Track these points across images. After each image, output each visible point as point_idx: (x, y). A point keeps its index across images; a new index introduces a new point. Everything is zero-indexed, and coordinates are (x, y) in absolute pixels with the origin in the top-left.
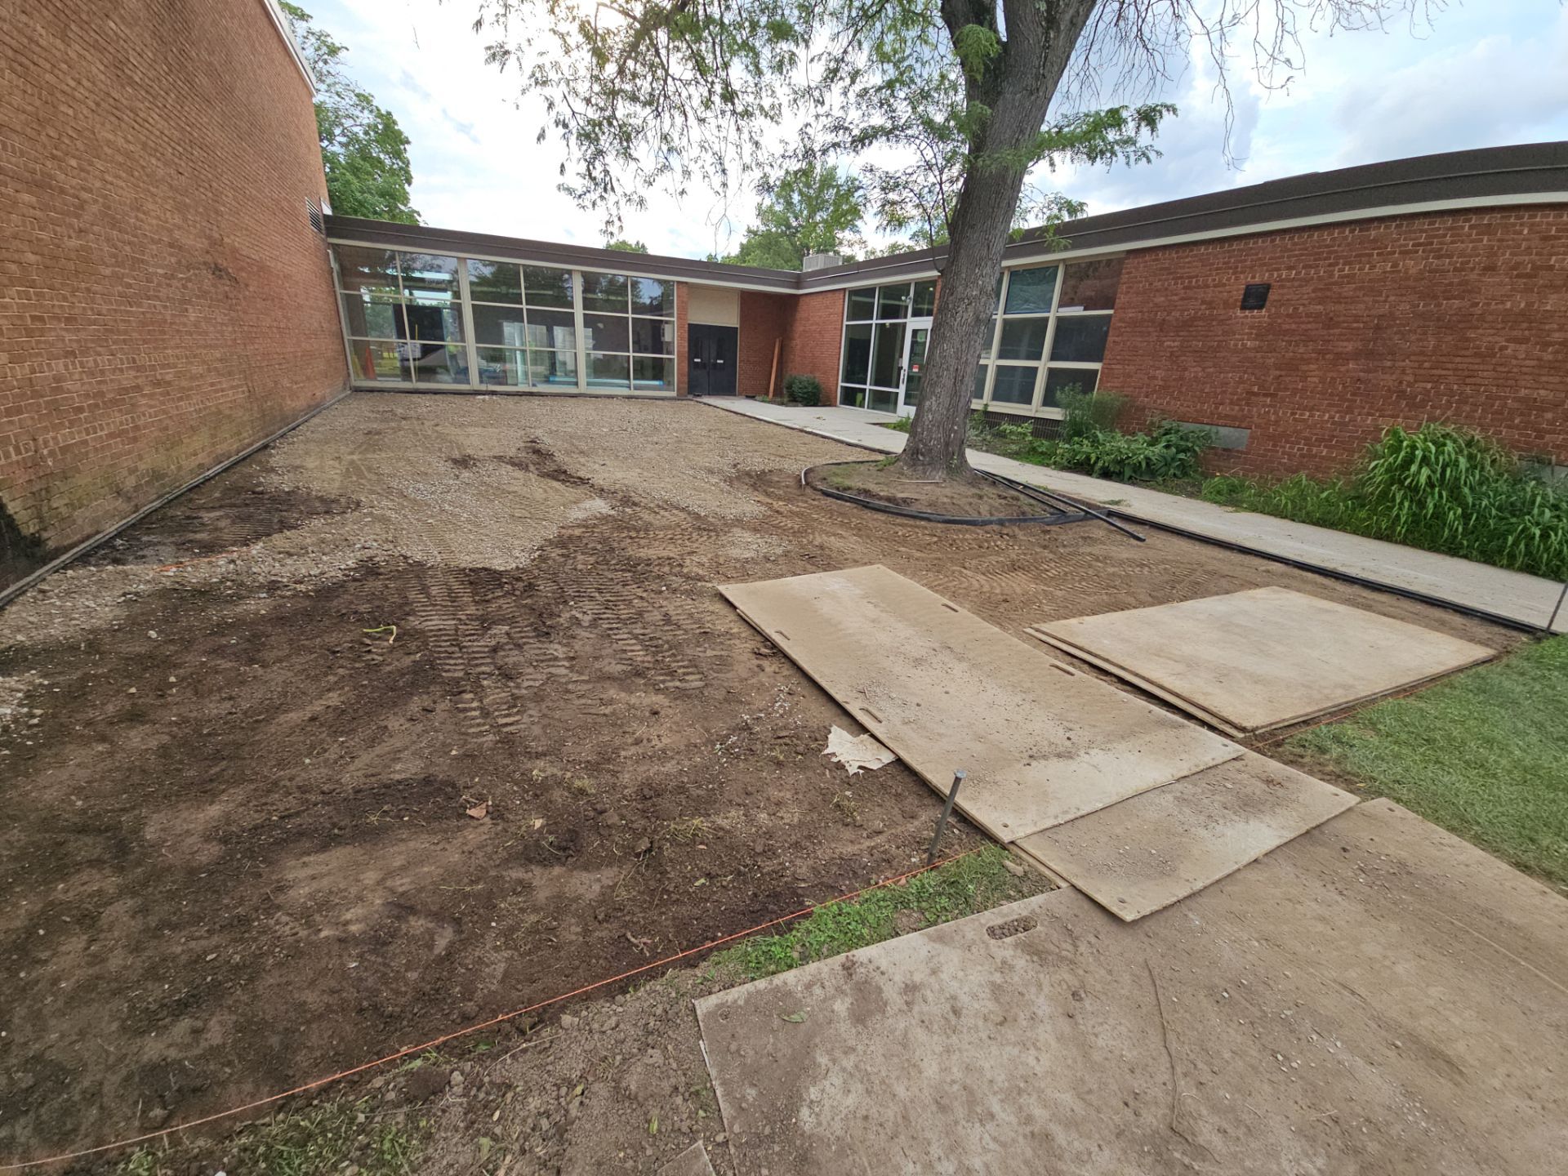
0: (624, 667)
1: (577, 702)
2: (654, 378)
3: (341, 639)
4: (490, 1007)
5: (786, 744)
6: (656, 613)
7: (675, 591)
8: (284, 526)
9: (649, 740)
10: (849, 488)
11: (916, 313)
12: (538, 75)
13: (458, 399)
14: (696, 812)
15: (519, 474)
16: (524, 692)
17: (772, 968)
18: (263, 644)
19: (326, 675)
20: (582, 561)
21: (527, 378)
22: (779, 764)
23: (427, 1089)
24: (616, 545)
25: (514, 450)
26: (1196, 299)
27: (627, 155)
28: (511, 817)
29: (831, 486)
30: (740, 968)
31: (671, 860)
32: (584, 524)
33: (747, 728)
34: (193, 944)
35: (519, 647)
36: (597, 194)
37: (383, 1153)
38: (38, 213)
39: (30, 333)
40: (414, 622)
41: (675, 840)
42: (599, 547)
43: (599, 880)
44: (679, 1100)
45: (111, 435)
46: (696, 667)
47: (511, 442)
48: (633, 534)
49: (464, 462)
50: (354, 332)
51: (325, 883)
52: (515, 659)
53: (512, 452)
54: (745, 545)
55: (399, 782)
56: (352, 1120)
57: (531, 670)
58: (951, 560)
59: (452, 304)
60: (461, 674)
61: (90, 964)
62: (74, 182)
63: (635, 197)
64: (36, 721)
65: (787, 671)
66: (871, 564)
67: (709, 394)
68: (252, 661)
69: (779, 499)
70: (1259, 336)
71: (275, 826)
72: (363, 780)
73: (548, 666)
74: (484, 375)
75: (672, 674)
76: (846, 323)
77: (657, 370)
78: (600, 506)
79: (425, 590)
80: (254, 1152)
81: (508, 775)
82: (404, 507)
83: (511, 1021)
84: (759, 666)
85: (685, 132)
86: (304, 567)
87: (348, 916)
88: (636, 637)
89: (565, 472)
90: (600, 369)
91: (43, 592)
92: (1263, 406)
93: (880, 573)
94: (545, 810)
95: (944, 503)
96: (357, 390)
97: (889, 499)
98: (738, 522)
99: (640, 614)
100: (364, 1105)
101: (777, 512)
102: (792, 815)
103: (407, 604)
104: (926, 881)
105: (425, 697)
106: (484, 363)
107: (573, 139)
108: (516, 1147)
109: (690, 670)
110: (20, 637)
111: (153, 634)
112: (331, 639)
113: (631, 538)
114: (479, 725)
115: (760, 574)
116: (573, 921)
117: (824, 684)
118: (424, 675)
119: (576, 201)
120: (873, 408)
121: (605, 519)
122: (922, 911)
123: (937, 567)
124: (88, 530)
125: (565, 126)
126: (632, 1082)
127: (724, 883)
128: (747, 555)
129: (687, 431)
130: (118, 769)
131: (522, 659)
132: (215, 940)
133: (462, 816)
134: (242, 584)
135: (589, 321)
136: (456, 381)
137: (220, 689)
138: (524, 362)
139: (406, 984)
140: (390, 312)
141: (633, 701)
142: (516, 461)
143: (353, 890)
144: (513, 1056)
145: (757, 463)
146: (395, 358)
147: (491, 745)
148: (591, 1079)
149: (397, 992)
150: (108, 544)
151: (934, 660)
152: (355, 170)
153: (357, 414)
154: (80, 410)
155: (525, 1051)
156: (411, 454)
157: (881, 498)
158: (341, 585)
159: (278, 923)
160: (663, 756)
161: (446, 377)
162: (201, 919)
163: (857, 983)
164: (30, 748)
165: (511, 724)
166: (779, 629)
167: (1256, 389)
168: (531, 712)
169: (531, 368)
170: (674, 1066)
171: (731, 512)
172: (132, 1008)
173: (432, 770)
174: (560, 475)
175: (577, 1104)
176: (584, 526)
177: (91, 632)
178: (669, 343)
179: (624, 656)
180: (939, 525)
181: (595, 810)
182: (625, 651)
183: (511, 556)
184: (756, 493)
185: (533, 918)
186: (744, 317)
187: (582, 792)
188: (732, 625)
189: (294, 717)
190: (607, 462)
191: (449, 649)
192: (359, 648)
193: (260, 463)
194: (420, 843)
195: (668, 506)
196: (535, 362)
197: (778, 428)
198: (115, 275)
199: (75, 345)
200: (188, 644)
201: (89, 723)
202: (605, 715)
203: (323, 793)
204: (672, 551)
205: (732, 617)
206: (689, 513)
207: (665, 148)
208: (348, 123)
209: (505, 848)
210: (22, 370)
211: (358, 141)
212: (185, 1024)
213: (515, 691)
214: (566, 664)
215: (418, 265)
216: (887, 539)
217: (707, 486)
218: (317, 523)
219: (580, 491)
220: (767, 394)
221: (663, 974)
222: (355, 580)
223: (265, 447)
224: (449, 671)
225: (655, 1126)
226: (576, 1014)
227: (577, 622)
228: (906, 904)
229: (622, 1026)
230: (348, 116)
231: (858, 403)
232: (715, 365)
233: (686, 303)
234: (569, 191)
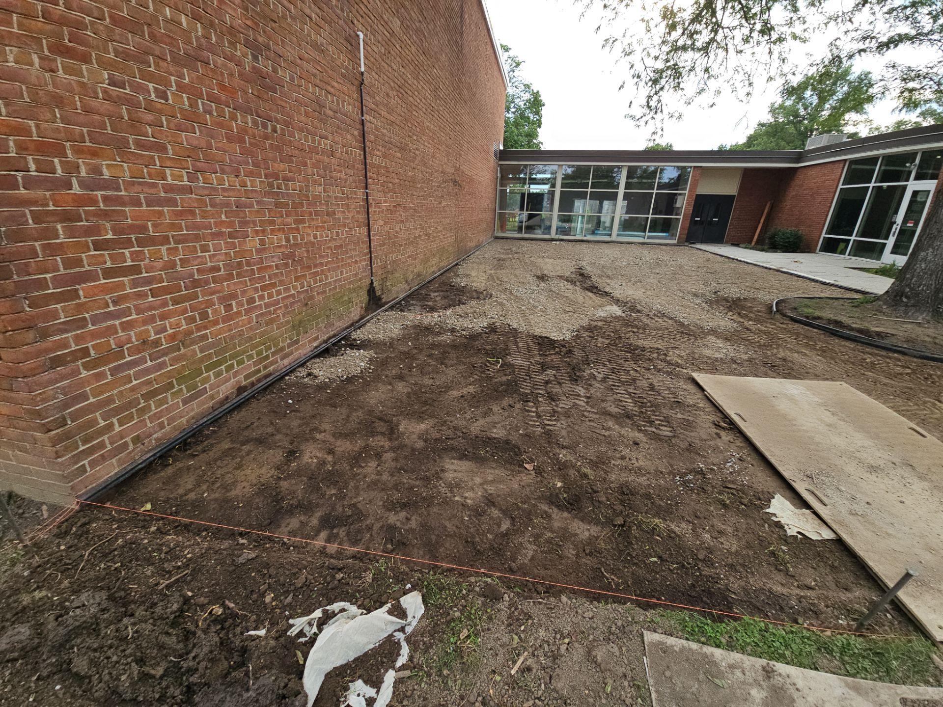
0: (620, 411)
1: (588, 423)
2: (662, 231)
3: (478, 360)
4: (523, 570)
5: (733, 494)
6: (644, 382)
7: (659, 371)
8: (460, 303)
9: (630, 459)
10: (819, 318)
11: (919, 177)
12: (627, 50)
13: (543, 244)
14: (657, 515)
15: (571, 287)
16: (560, 409)
17: (703, 639)
18: (447, 357)
19: (470, 377)
20: (601, 342)
21: (582, 232)
22: (725, 506)
23: (492, 596)
24: (623, 335)
25: (569, 273)
27: (677, 87)
28: (545, 476)
29: (801, 315)
30: (679, 628)
31: (636, 537)
32: (604, 320)
33: (701, 473)
34: (410, 481)
35: (560, 384)
36: (650, 116)
37: (471, 614)
38: (401, 162)
39: (391, 213)
40: (509, 359)
41: (640, 526)
42: (612, 335)
43: (589, 530)
44: (626, 684)
45: (409, 257)
46: (668, 422)
47: (568, 268)
48: (634, 330)
49: (542, 278)
50: (500, 209)
51: (460, 475)
52: (557, 390)
53: (568, 274)
54: (717, 349)
55: (495, 438)
56: (461, 591)
57: (564, 398)
58: (925, 393)
59: (549, 191)
60: (529, 392)
61: (377, 475)
62: (415, 146)
63: (677, 115)
64: (371, 371)
65: (739, 442)
66: (833, 380)
67: (703, 242)
68: (442, 363)
69: (750, 319)
71: (443, 441)
72: (479, 432)
73: (575, 399)
74: (560, 230)
75: (651, 423)
76: (840, 186)
77: (666, 226)
78: (616, 310)
79: (516, 344)
80: (423, 582)
81: (546, 452)
82: (511, 299)
83: (533, 583)
84: (717, 434)
85: (724, 63)
86: (466, 323)
87: (467, 495)
88: (629, 394)
89: (597, 288)
90: (627, 225)
91: (378, 319)
93: (844, 390)
94: (564, 478)
95: (925, 342)
96: (497, 238)
97: (860, 331)
98: (714, 332)
99: (634, 380)
100: (465, 587)
101: (747, 329)
102: (731, 544)
103: (507, 349)
104: (852, 642)
105: (511, 399)
106: (560, 224)
107: (642, 84)
108: (530, 650)
109: (664, 423)
110: (370, 336)
111: (410, 344)
112: (474, 360)
113: (633, 332)
114: (534, 421)
115: (726, 371)
116: (571, 546)
117: (773, 461)
118: (511, 388)
119: (635, 123)
120: (855, 256)
121: (617, 318)
122: (844, 663)
123: (908, 395)
125: (639, 77)
126: (600, 654)
127: (671, 568)
128: (718, 355)
129: (681, 267)
130: (393, 398)
131: (561, 391)
132: (418, 483)
133: (521, 466)
134: (442, 327)
135: (626, 196)
136: (543, 233)
137: (429, 373)
138: (582, 223)
139: (487, 539)
140: (518, 197)
141: (623, 432)
142: (570, 279)
143: (470, 484)
144: (534, 602)
145: (735, 292)
146: (515, 221)
147: (539, 433)
148: (574, 639)
149: (482, 540)
150: (399, 303)
151: (892, 472)
152: (517, 124)
153: (495, 250)
154: (401, 245)
155: (540, 603)
156: (518, 272)
157: (852, 329)
158: (480, 334)
159: (440, 485)
160: (638, 471)
161: (539, 231)
162: (414, 472)
163: (773, 685)
164: (368, 381)
165: (551, 425)
166: (738, 412)
168: (562, 422)
169: (585, 226)
170: (626, 662)
171: (708, 324)
172: (388, 499)
173: (510, 437)
174: (594, 289)
175: (565, 648)
176: (604, 321)
177: (391, 339)
178: (678, 208)
179: (620, 403)
180: (915, 360)
181: (592, 489)
182: (621, 401)
183: (561, 332)
184: (730, 313)
185: (550, 535)
186: (742, 188)
187: (586, 476)
188: (699, 401)
189: (455, 393)
190: (624, 284)
191: (524, 377)
192: (484, 368)
193: (454, 272)
194: (501, 472)
195: (661, 315)
196: (588, 222)
197: (756, 268)
198: (422, 188)
200: (421, 350)
201: (386, 376)
202: (604, 435)
203: (463, 433)
204: (661, 345)
205: (700, 395)
206: (676, 322)
207: (707, 75)
208: (517, 101)
209: (541, 491)
210: (387, 228)
211: (520, 109)
212: (403, 514)
213: (555, 408)
214: (585, 400)
215: (535, 172)
216: (853, 363)
217: (692, 305)
218: (473, 303)
219: (604, 300)
220: (750, 242)
221: (625, 604)
222: (486, 333)
223: (457, 264)
224: (523, 388)
225: (609, 689)
226: (569, 598)
227: (595, 378)
228: (830, 652)
229: (595, 620)
230: (518, 97)
231: (839, 250)
232: (711, 222)
233: (698, 180)
234: (632, 117)
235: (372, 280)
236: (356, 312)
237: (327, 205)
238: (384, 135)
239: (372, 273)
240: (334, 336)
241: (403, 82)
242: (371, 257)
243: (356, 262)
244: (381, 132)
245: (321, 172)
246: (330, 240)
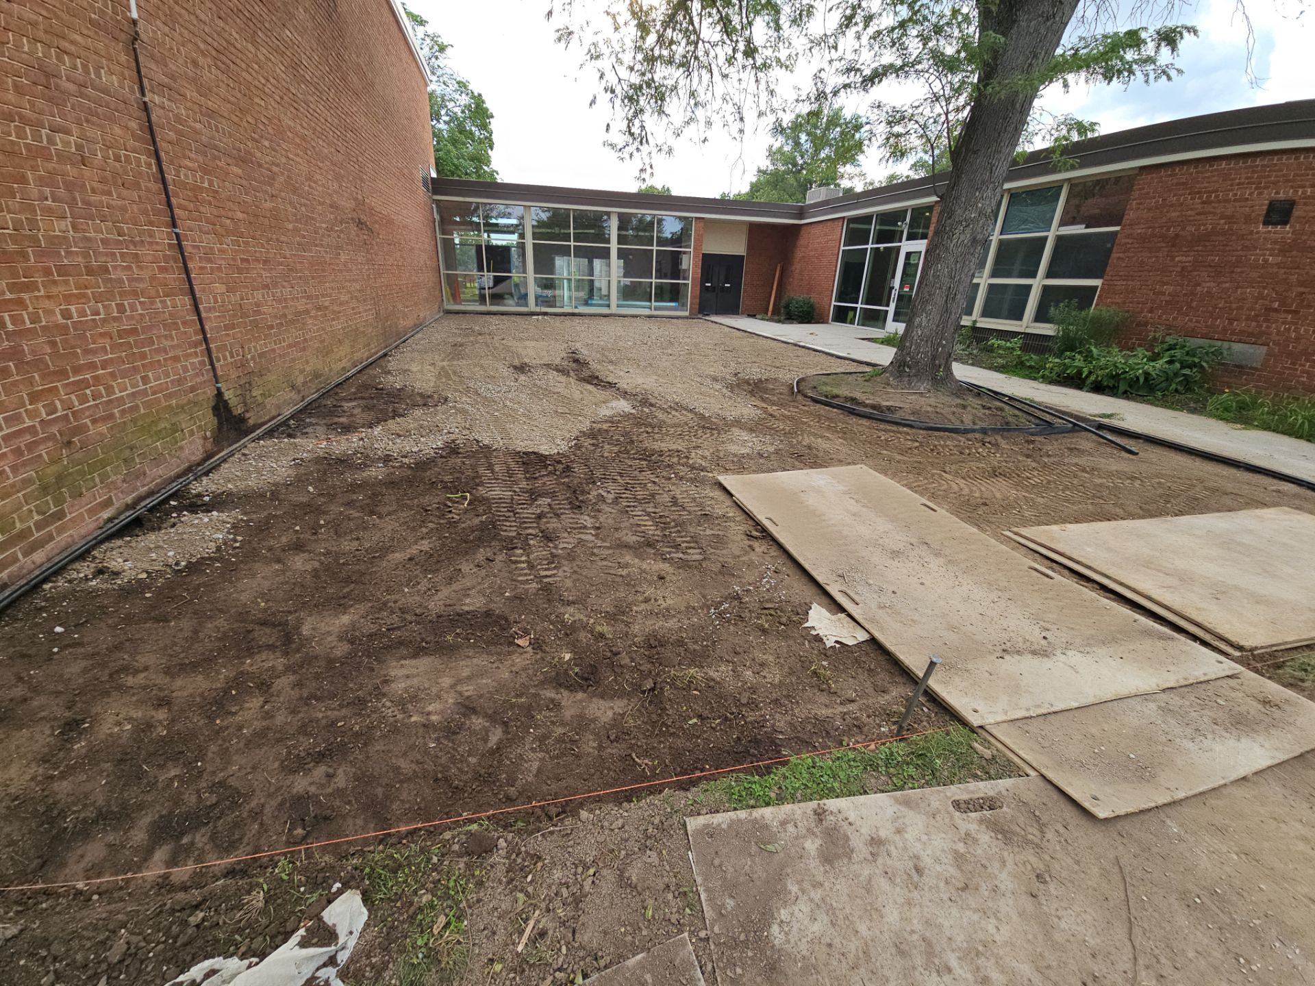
0: (638, 539)
1: (600, 563)
2: (671, 300)
3: (431, 500)
4: (527, 794)
5: (771, 615)
6: (665, 495)
7: (681, 479)
8: (396, 414)
9: (656, 600)
10: (837, 396)
11: (911, 237)
12: (593, 51)
13: (518, 319)
14: (692, 663)
15: (562, 378)
16: (560, 551)
17: (752, 802)
18: (380, 501)
19: (421, 527)
20: (608, 450)
21: (571, 302)
22: (764, 631)
23: (480, 849)
24: (635, 438)
25: (559, 359)
26: (1214, 214)
27: (661, 112)
28: (547, 649)
29: (821, 394)
30: (725, 798)
31: (670, 700)
32: (610, 420)
33: (738, 598)
34: (329, 713)
35: (558, 515)
36: (635, 146)
37: (449, 889)
39: (240, 271)
40: (482, 491)
41: (674, 684)
42: (622, 439)
43: (612, 708)
44: (670, 896)
45: (290, 346)
46: (696, 542)
47: (557, 353)
48: (649, 430)
49: (521, 368)
50: (447, 268)
51: (415, 681)
52: (555, 525)
53: (557, 361)
54: (742, 443)
55: (468, 612)
56: (429, 860)
57: (566, 535)
58: (932, 464)
59: (518, 243)
60: (514, 534)
61: (264, 718)
62: (268, 159)
63: (665, 148)
64: (238, 545)
65: (774, 552)
66: (855, 464)
67: (717, 313)
68: (372, 513)
69: (774, 404)
70: (1282, 252)
71: (383, 635)
72: (443, 608)
73: (579, 533)
74: (540, 300)
75: (677, 547)
76: (842, 248)
77: (674, 294)
78: (623, 406)
79: (490, 467)
80: (362, 871)
81: (546, 616)
82: (477, 403)
83: (542, 807)
84: (750, 546)
85: (710, 88)
86: (408, 446)
87: (430, 708)
88: (648, 514)
89: (597, 377)
90: (629, 293)
91: (244, 455)
92: (1283, 323)
93: (863, 473)
94: (574, 646)
95: (928, 412)
96: (448, 312)
97: (873, 407)
98: (737, 423)
99: (653, 495)
100: (437, 851)
101: (771, 415)
102: (774, 675)
103: (477, 477)
104: (895, 750)
105: (488, 549)
106: (539, 290)
107: (618, 102)
108: (543, 906)
109: (692, 545)
110: (230, 486)
111: (311, 489)
112: (425, 500)
113: (647, 433)
114: (526, 575)
115: (754, 468)
116: (591, 737)
117: (807, 566)
118: (488, 533)
119: (617, 154)
120: (863, 325)
121: (627, 416)
122: (890, 776)
123: (918, 470)
124: (274, 413)
125: (613, 91)
126: (634, 874)
127: (713, 725)
128: (744, 451)
129: (696, 345)
130: (287, 583)
131: (559, 526)
132: (344, 712)
133: (511, 643)
134: (367, 456)
135: (622, 254)
136: (518, 305)
137: (351, 531)
138: (570, 289)
139: (468, 766)
140: (473, 252)
141: (644, 566)
142: (561, 368)
143: (434, 690)
144: (543, 835)
145: (755, 372)
146: (475, 287)
147: (534, 591)
148: (601, 865)
149: (460, 770)
150: (285, 423)
151: (911, 554)
152: (454, 142)
153: (447, 331)
154: (271, 327)
155: (552, 833)
156: (484, 362)
157: (866, 406)
158: (432, 461)
159: (384, 706)
160: (667, 614)
161: (511, 302)
162: (335, 696)
163: (827, 828)
164: (233, 563)
165: (550, 576)
166: (769, 516)
167: (1276, 305)
168: (565, 568)
169: (574, 294)
170: (667, 868)
171: (730, 414)
172: (289, 753)
173: (492, 606)
174: (594, 380)
175: (590, 882)
176: (610, 422)
177: (274, 485)
178: (685, 271)
179: (638, 529)
180: (921, 432)
181: (611, 651)
182: (639, 525)
183: (554, 443)
184: (753, 399)
185: (560, 730)
186: (750, 247)
187: (602, 636)
188: (728, 510)
189: (399, 556)
190: (631, 371)
191: (507, 514)
192: (443, 509)
193: (381, 367)
194: (481, 661)
195: (678, 407)
196: (578, 289)
197: (775, 343)
198: (295, 229)
199: (269, 280)
200: (332, 497)
201: (270, 549)
202: (621, 576)
203: (416, 615)
204: (680, 445)
205: (728, 503)
206: (696, 414)
207: (692, 102)
208: (450, 105)
209: (542, 673)
210: (234, 298)
211: (457, 119)
212: (321, 770)
213: (554, 551)
214: (593, 532)
215: (494, 214)
216: (870, 443)
217: (712, 391)
218: (418, 412)
219: (607, 393)
220: (766, 312)
221: (661, 792)
222: (442, 457)
223: (385, 355)
224: (506, 531)
225: (650, 913)
226: (591, 811)
227: (601, 498)
228: (876, 768)
229: (626, 827)
230: (451, 100)
231: (849, 320)
232: (723, 288)
233: (702, 235)
234: (612, 146)
235: (218, 389)
236: (193, 448)
237: (86, 255)
238: (196, 132)
239: (215, 375)
240: (151, 494)
241: (225, 44)
242: (209, 350)
243: (176, 359)
244: (190, 127)
245: (62, 192)
246: (104, 321)
